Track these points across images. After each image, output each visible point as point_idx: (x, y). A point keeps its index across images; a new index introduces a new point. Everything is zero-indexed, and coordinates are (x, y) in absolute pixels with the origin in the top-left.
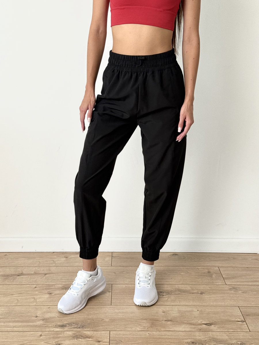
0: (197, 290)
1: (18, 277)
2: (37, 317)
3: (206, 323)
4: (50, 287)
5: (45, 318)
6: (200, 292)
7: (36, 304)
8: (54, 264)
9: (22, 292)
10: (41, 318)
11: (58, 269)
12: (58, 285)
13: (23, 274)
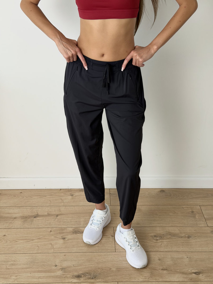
0: (184, 233)
1: (35, 219)
2: (56, 266)
3: (195, 272)
4: (63, 231)
5: (63, 267)
6: (187, 236)
7: (53, 251)
8: (63, 204)
9: (41, 237)
10: (60, 268)
11: (67, 209)
12: (69, 228)
13: (39, 216)
